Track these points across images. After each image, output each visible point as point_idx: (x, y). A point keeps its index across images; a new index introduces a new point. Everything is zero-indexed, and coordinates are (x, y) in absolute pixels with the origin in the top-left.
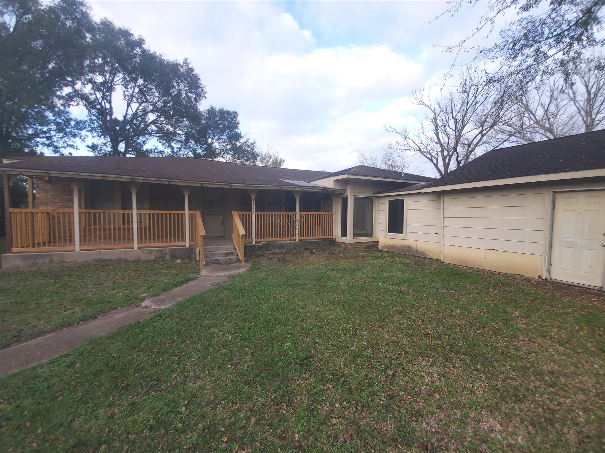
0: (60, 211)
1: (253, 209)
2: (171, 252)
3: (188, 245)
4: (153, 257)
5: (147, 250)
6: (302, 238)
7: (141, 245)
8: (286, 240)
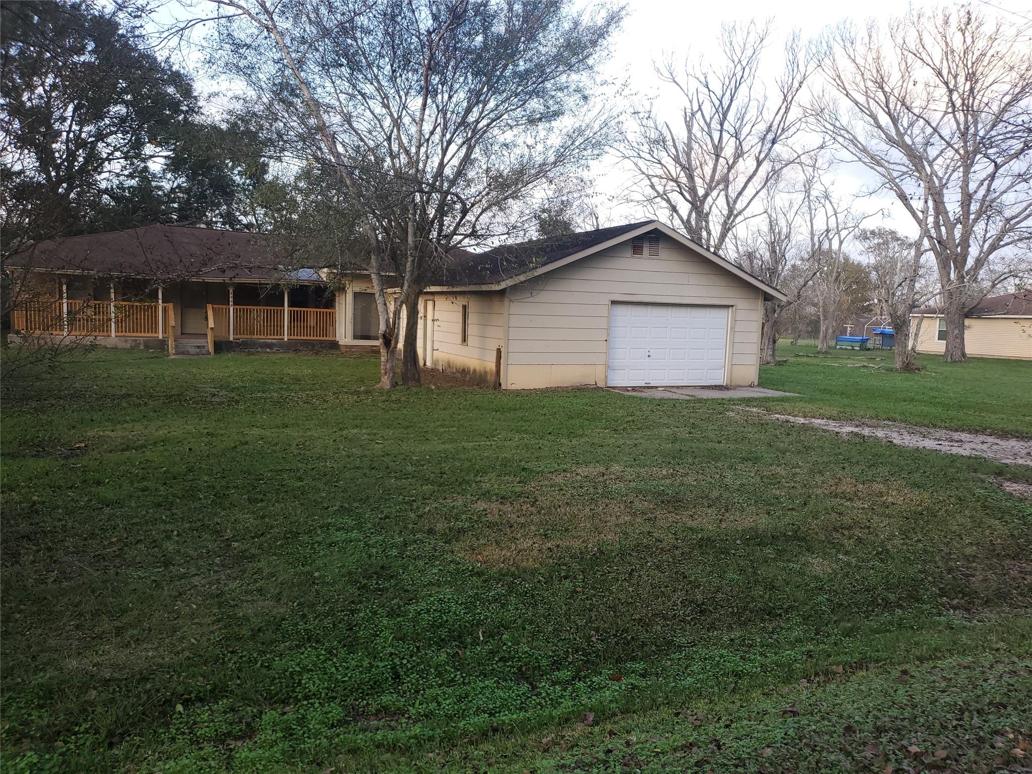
1: (231, 303)
2: (145, 342)
3: (161, 337)
4: (128, 346)
5: (123, 339)
6: (292, 337)
7: (118, 334)
8: (271, 339)
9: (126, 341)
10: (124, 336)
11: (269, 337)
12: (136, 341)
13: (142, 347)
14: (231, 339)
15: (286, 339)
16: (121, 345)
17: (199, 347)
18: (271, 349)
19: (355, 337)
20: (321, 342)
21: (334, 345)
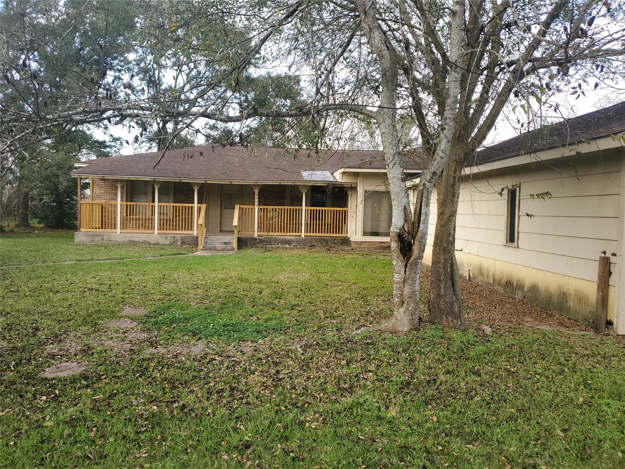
0: (109, 203)
1: (256, 204)
2: (181, 239)
3: (195, 234)
4: (168, 242)
5: (164, 236)
6: (309, 234)
7: (160, 232)
8: (290, 236)
9: (166, 238)
10: (165, 233)
11: (288, 234)
12: (174, 237)
13: (179, 243)
14: (256, 236)
15: (303, 236)
16: (162, 241)
17: (225, 243)
18: (290, 245)
19: (365, 234)
20: (334, 238)
21: (346, 241)
